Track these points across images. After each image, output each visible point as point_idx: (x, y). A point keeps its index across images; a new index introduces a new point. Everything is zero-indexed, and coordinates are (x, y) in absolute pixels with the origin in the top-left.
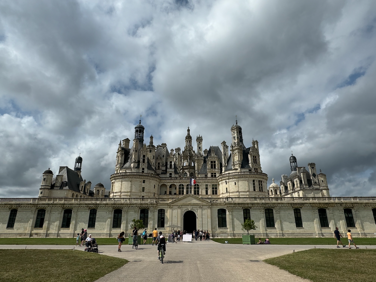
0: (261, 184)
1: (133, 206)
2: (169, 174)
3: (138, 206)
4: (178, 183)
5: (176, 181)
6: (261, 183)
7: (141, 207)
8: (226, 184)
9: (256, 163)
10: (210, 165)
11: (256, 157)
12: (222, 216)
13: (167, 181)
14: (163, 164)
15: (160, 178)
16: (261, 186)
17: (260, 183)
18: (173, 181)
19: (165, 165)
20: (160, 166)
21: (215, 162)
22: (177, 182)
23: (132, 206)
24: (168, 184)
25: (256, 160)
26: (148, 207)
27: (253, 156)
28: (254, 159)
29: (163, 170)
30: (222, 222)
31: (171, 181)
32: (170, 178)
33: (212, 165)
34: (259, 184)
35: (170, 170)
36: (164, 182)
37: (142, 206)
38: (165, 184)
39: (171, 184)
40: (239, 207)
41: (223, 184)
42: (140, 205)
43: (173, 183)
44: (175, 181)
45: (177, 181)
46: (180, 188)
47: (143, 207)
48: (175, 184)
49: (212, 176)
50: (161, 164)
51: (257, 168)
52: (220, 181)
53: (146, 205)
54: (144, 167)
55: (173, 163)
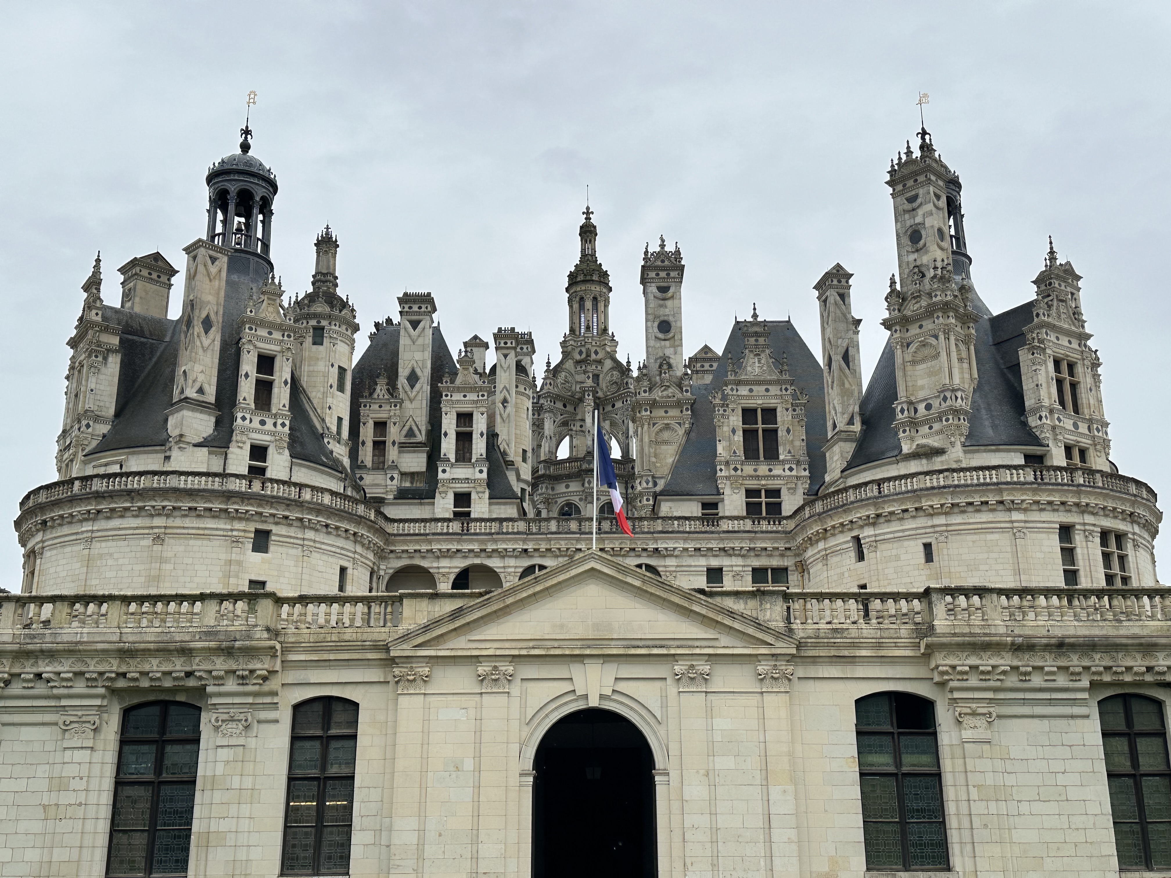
0: (1122, 558)
1: (47, 668)
2: (451, 497)
3: (93, 666)
4: (512, 562)
5: (501, 546)
6: (1119, 547)
7: (121, 684)
8: (861, 557)
9: (1076, 410)
10: (739, 437)
11: (1071, 367)
12: (898, 763)
13: (435, 547)
14: (411, 433)
15: (382, 523)
16: (1116, 569)
17: (1113, 547)
18: (476, 547)
19: (421, 437)
20: (389, 444)
21: (770, 414)
22: (503, 554)
23: (39, 676)
24: (445, 563)
25: (1074, 386)
26: (192, 683)
27: (1057, 363)
28: (1060, 382)
29: (412, 475)
30: (903, 824)
31: (466, 547)
32: (455, 527)
33: (749, 435)
34: (1107, 557)
35: (462, 472)
36: (411, 548)
37: (133, 668)
38: (425, 564)
39: (460, 564)
40: (1062, 681)
41: (833, 560)
42: (114, 665)
43: (477, 555)
44: (490, 547)
45: (510, 546)
47: (145, 683)
48: (494, 563)
49: (753, 510)
50: (394, 433)
51: (1085, 442)
52: (811, 541)
53: (179, 666)
54: (261, 439)
55: (480, 424)
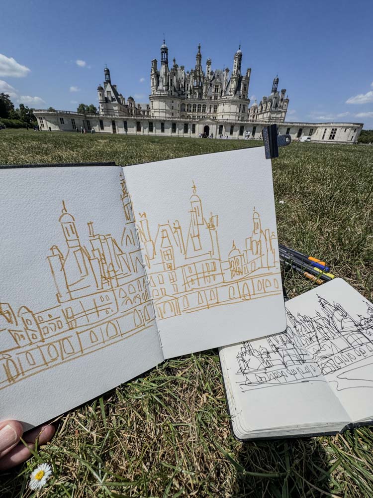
8: (223, 106)
9: (245, 90)
12: (221, 129)
14: (182, 86)
15: (181, 98)
18: (189, 101)
20: (180, 88)
24: (186, 103)
25: (246, 87)
26: (188, 123)
27: (245, 84)
29: (183, 92)
34: (243, 107)
35: (187, 92)
36: (183, 101)
40: (229, 125)
47: (185, 123)
48: (191, 103)
49: (215, 98)
51: (245, 95)
52: (219, 103)
54: (172, 90)
55: (189, 86)
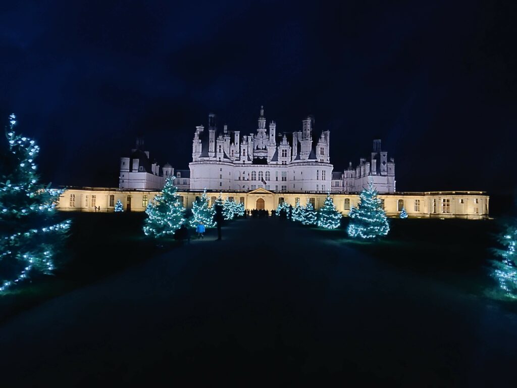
2: (242, 161)
6: (325, 172)
9: (323, 154)
11: (323, 148)
15: (234, 165)
16: (324, 175)
19: (238, 152)
21: (286, 151)
24: (242, 170)
25: (323, 151)
29: (237, 157)
32: (243, 165)
33: (283, 154)
35: (244, 157)
38: (239, 170)
43: (246, 169)
45: (250, 169)
46: (252, 175)
49: (283, 164)
50: (234, 152)
51: (323, 159)
54: (220, 156)
55: (246, 151)
